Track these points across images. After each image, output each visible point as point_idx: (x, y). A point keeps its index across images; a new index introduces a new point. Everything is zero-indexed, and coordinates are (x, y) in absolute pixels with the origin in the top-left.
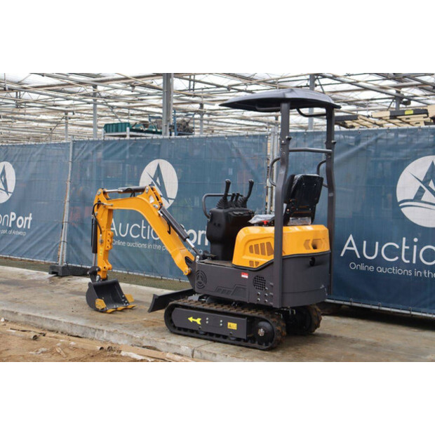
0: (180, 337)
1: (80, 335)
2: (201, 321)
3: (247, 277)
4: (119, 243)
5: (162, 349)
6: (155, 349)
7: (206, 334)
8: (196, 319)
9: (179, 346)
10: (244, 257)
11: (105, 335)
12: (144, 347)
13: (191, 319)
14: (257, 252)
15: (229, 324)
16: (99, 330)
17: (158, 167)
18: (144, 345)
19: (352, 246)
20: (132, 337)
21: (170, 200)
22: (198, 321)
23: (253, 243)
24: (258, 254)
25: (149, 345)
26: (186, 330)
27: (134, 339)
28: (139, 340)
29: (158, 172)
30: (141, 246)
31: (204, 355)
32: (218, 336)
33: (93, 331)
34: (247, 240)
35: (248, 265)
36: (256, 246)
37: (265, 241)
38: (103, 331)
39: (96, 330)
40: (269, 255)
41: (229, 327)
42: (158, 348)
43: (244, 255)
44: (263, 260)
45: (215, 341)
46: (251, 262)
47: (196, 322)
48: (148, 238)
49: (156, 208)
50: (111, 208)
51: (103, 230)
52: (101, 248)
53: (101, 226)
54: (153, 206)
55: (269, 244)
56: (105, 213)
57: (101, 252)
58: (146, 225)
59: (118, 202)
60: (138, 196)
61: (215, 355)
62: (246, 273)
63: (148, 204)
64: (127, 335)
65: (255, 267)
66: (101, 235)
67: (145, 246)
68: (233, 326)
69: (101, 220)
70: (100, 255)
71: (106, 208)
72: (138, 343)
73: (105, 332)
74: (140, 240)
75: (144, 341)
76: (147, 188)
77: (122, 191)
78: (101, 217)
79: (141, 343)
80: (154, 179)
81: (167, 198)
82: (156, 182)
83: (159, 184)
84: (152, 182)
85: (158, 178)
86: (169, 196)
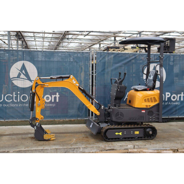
2: (121, 134)
3: (144, 112)
8: (119, 133)
9: (127, 146)
10: (143, 104)
12: (106, 150)
13: (117, 134)
15: (135, 132)
16: (77, 148)
17: (23, 64)
18: (107, 149)
20: (99, 147)
21: (32, 81)
22: (120, 134)
23: (146, 98)
24: (149, 102)
25: (110, 149)
26: (115, 139)
27: (100, 148)
28: (104, 148)
29: (23, 67)
30: (14, 106)
31: (140, 146)
34: (144, 97)
35: (145, 107)
36: (148, 99)
37: (152, 97)
38: (79, 148)
39: (75, 148)
40: (155, 102)
41: (135, 134)
42: (115, 149)
43: (142, 103)
44: (153, 104)
46: (147, 106)
47: (119, 134)
48: (19, 101)
49: (77, 86)
50: (47, 87)
51: (40, 98)
52: (38, 108)
53: (39, 96)
54: (76, 85)
55: (154, 98)
56: (41, 89)
57: (38, 110)
58: (17, 94)
59: (52, 84)
60: (65, 80)
61: (145, 145)
62: (144, 110)
63: (73, 84)
64: (96, 147)
65: (149, 107)
66: (39, 101)
67: (17, 105)
68: (137, 133)
69: (39, 93)
70: (38, 111)
71: (43, 87)
72: (103, 149)
73: (81, 148)
74: (13, 102)
75: (107, 147)
76: (72, 76)
77: (56, 78)
78: (38, 92)
79: (105, 149)
80: (21, 70)
81: (31, 81)
82: (22, 72)
83: (25, 73)
84: (19, 72)
85: (23, 70)
86: (32, 79)
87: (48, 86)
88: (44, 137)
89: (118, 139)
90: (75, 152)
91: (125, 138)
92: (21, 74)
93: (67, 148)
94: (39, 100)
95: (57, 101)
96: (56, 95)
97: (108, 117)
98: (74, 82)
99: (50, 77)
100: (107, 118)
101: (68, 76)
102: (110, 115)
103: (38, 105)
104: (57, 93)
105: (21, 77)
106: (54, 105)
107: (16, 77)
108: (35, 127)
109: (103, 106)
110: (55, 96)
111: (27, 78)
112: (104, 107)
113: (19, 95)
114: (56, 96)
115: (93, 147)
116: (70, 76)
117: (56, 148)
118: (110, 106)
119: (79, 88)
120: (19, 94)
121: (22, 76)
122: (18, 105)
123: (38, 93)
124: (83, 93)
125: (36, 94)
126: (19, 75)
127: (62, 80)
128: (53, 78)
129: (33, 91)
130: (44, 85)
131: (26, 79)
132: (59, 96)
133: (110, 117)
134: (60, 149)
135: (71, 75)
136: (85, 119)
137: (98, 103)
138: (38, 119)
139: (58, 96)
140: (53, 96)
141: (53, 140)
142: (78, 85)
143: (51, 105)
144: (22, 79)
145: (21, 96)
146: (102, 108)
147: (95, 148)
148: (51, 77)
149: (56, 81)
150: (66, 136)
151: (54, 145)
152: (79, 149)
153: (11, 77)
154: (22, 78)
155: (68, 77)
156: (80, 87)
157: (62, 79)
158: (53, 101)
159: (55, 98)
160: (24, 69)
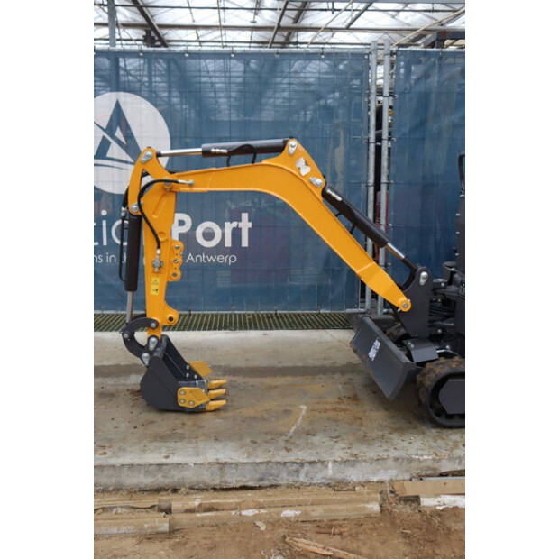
16: (311, 463)
18: (444, 470)
20: (410, 460)
27: (414, 465)
28: (430, 464)
29: (118, 118)
33: (295, 467)
38: (322, 462)
39: (302, 464)
48: (105, 243)
49: (316, 186)
50: (188, 189)
51: (161, 239)
52: (153, 279)
53: (157, 231)
54: (311, 183)
56: (165, 201)
57: (154, 287)
58: (97, 219)
59: (211, 177)
60: (265, 162)
63: (299, 178)
64: (396, 459)
66: (158, 251)
67: (99, 259)
69: (155, 217)
70: (154, 293)
71: (171, 191)
72: (428, 468)
73: (330, 465)
75: (444, 462)
76: (293, 142)
77: (225, 151)
78: (154, 213)
79: (435, 469)
80: (110, 130)
82: (113, 136)
83: (123, 140)
84: (104, 137)
85: (118, 129)
87: (191, 185)
88: (179, 397)
90: (302, 478)
92: (109, 144)
93: (268, 463)
94: (159, 247)
95: (245, 243)
96: (239, 220)
97: (447, 317)
98: (305, 171)
99: (200, 150)
100: (440, 323)
101: (279, 141)
102: (454, 312)
103: (154, 266)
104: (245, 216)
105: (109, 155)
106: (230, 260)
108: (146, 355)
109: (424, 274)
110: (235, 224)
111: (130, 160)
112: (429, 279)
113: (104, 223)
114: (241, 225)
115: (383, 459)
116: (285, 143)
117: (223, 458)
118: (453, 273)
119: (324, 194)
120: (104, 218)
121: (115, 151)
122: (104, 259)
123: (153, 217)
124: (342, 216)
125: (143, 220)
126: (104, 145)
127: (253, 162)
128: (213, 150)
129: (133, 206)
130: (177, 182)
131: (126, 162)
132: (250, 225)
133: (453, 316)
134: (236, 465)
135: (291, 138)
136: (348, 311)
137: (403, 261)
138: (153, 325)
139: (245, 224)
140: (229, 226)
141: (216, 410)
142: (319, 181)
143: (220, 259)
144: (116, 164)
145: (111, 227)
146: (422, 281)
147: (390, 462)
148: (206, 146)
149: (228, 165)
150: (270, 388)
151: (216, 440)
152: (319, 465)
154: (115, 157)
155: (278, 150)
156: (329, 191)
157: (251, 156)
158: (228, 243)
159: (236, 233)
160: (119, 124)
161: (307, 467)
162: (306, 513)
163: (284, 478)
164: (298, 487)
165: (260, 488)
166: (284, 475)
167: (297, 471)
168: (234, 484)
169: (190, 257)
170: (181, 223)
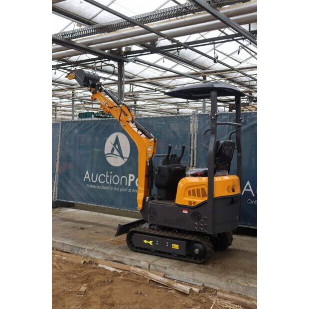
0: (138, 253)
1: (69, 252)
2: (152, 243)
3: (187, 212)
4: (91, 186)
5: (127, 263)
6: (121, 262)
7: (156, 251)
8: (149, 241)
9: (139, 261)
10: (185, 199)
11: (86, 252)
12: (114, 261)
13: (145, 241)
14: (194, 195)
15: (173, 245)
16: (82, 248)
17: (117, 137)
19: (249, 189)
20: (105, 254)
21: (125, 159)
22: (151, 243)
23: (191, 189)
25: (118, 260)
28: (110, 256)
29: (117, 141)
30: (106, 188)
31: (158, 268)
32: (165, 253)
33: (78, 249)
34: (186, 187)
35: (188, 204)
36: (193, 191)
37: (200, 187)
38: (85, 249)
39: (80, 248)
40: (203, 197)
41: (173, 248)
42: (124, 262)
43: (184, 196)
44: (199, 200)
45: (163, 257)
46: (190, 202)
47: (149, 244)
48: (110, 183)
55: (203, 189)
58: (109, 174)
61: (166, 268)
62: (186, 209)
64: (102, 252)
65: (193, 205)
67: (108, 188)
68: (176, 246)
72: (110, 258)
74: (105, 184)
75: (114, 256)
79: (112, 259)
80: (114, 145)
81: (123, 158)
82: (115, 147)
83: (118, 148)
84: (113, 147)
86: (124, 156)
89: (149, 250)
90: (80, 253)
91: (160, 252)
93: (73, 246)
105: (114, 153)
107: (110, 152)
120: (111, 174)
122: (110, 188)
126: (113, 150)
144: (115, 156)
145: (113, 177)
146: (147, 200)
153: (106, 153)
160: (117, 143)
161: (81, 250)
162: (67, 259)
163: (76, 252)
164: (77, 255)
165: (70, 253)
166: (76, 251)
167: (79, 250)
168: (65, 251)
169: (133, 190)
170: (132, 178)
